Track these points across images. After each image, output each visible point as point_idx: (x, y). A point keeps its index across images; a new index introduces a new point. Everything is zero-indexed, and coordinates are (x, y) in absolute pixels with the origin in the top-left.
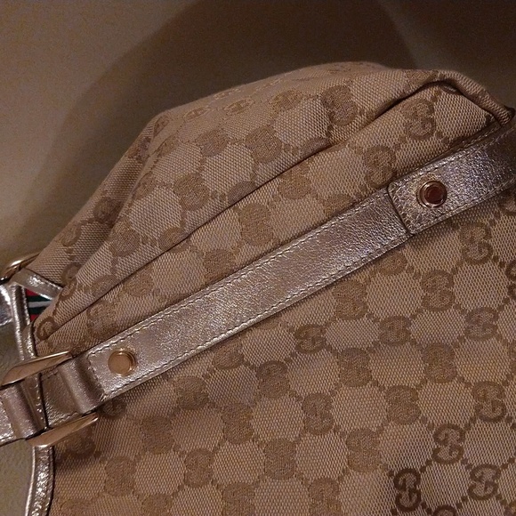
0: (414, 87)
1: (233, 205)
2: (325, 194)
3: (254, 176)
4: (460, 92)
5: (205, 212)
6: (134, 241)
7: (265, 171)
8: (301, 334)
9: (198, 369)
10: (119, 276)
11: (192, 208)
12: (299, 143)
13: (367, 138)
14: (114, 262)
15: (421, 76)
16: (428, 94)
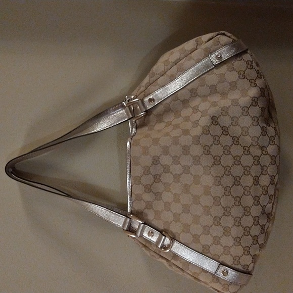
0: (215, 36)
1: (176, 64)
2: (195, 58)
3: (180, 57)
4: (226, 36)
5: (169, 66)
6: (154, 74)
7: (182, 56)
8: (192, 91)
9: (168, 101)
10: (151, 82)
11: (167, 66)
12: (190, 49)
13: (204, 46)
14: (150, 79)
15: (217, 33)
16: (218, 36)
